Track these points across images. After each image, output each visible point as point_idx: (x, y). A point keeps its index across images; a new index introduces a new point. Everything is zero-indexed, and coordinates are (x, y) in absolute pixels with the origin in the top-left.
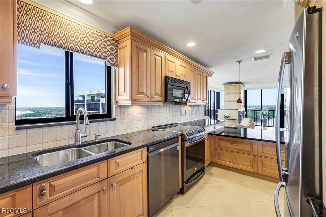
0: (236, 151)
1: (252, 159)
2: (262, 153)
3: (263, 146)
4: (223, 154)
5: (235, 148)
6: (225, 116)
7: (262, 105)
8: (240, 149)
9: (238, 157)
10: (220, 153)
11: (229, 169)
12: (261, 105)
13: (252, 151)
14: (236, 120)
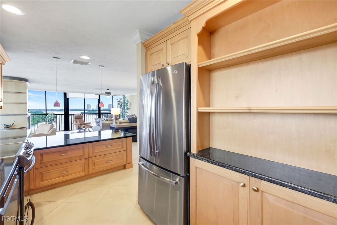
0: (67, 160)
1: (84, 163)
2: (93, 153)
3: (94, 147)
4: (48, 172)
5: (65, 159)
6: (4, 125)
7: (47, 109)
8: (70, 158)
9: (69, 167)
10: (43, 173)
11: (56, 186)
12: (45, 109)
13: (84, 155)
14: (26, 128)
